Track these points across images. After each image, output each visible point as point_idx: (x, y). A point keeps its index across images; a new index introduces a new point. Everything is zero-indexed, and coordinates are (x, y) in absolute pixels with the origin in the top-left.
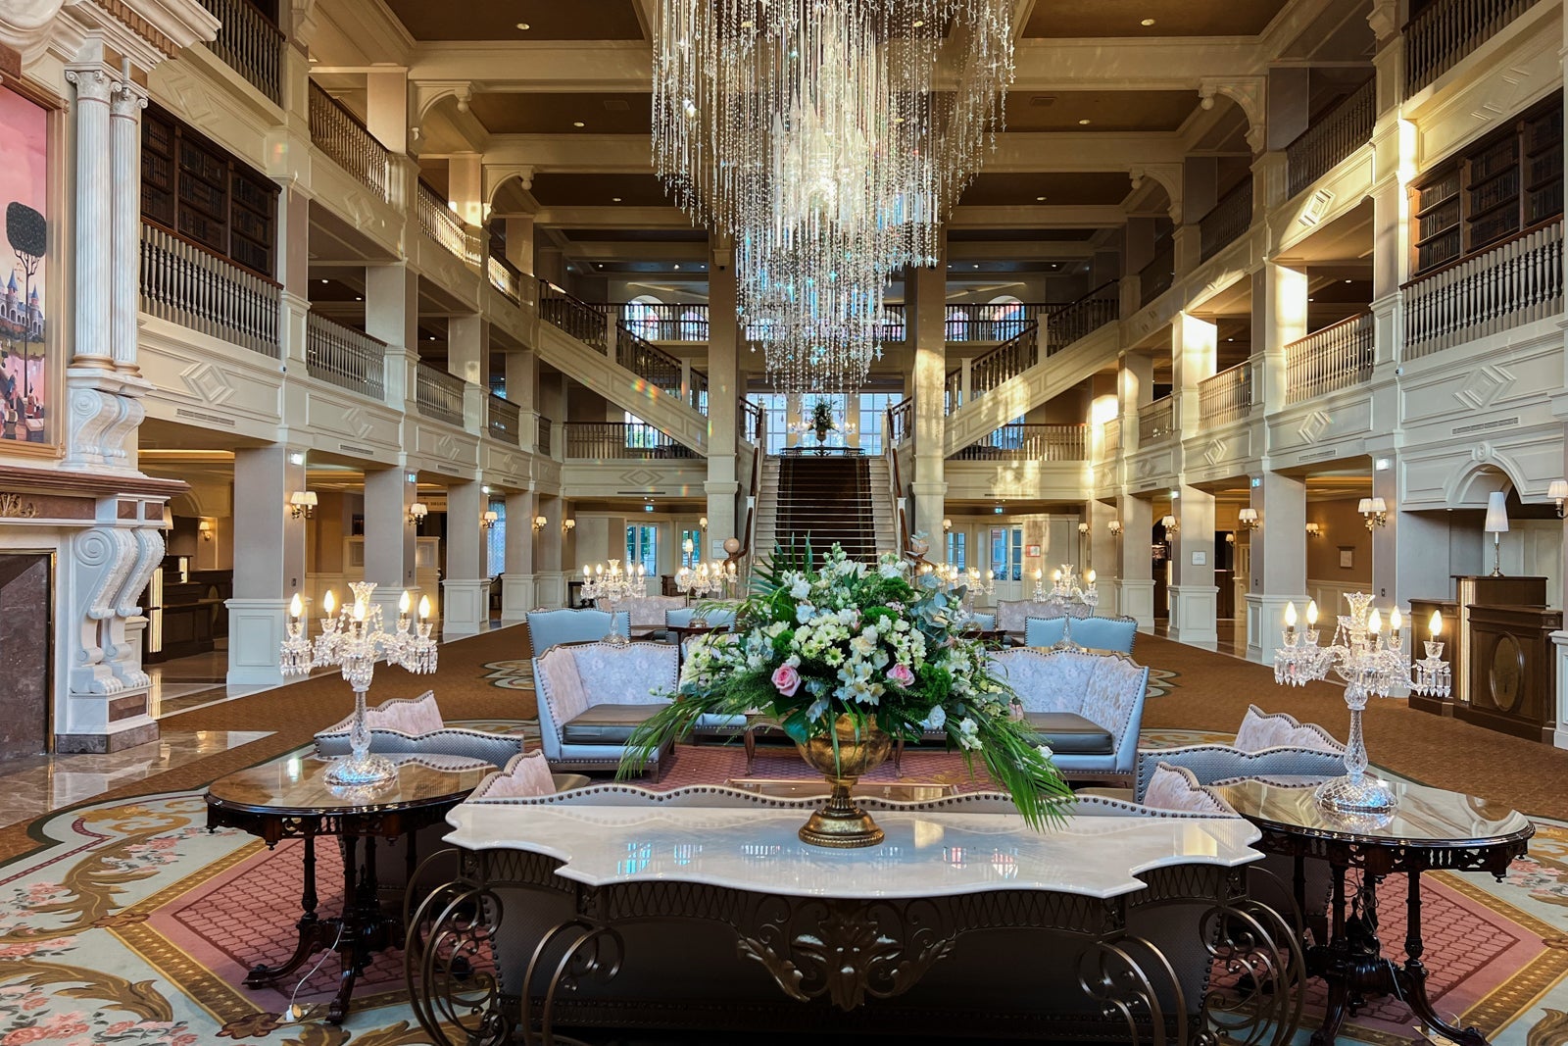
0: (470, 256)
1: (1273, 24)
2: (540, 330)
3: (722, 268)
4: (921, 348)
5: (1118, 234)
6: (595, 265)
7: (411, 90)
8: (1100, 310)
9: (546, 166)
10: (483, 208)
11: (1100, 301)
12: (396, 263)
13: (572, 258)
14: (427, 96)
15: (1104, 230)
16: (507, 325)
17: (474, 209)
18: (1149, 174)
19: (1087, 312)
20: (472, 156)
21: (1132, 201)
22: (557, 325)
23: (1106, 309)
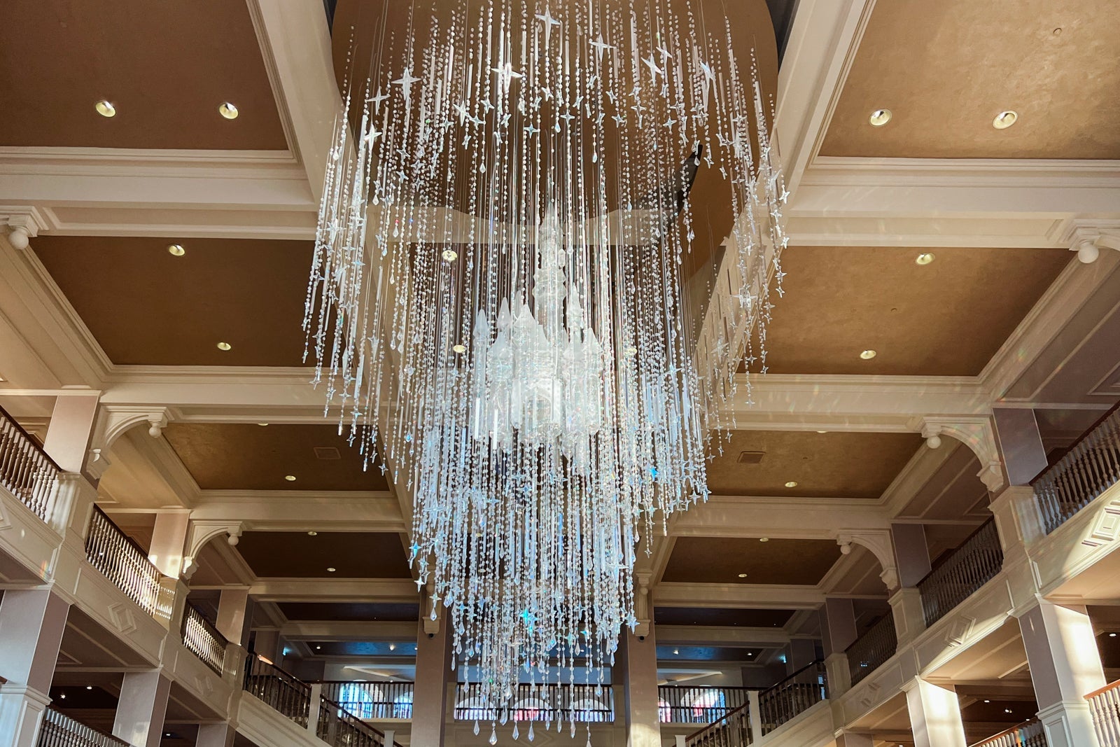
0: (161, 608)
1: (995, 360)
2: (241, 702)
3: (431, 635)
4: (635, 722)
5: (819, 614)
6: (312, 645)
7: (101, 412)
8: (802, 694)
9: (256, 523)
10: (184, 561)
11: (802, 685)
12: (40, 587)
13: (288, 637)
14: (118, 421)
15: (802, 611)
16: (198, 687)
17: (174, 562)
18: (856, 540)
19: (790, 696)
20: (182, 511)
21: (835, 574)
22: (259, 696)
23: (809, 694)
